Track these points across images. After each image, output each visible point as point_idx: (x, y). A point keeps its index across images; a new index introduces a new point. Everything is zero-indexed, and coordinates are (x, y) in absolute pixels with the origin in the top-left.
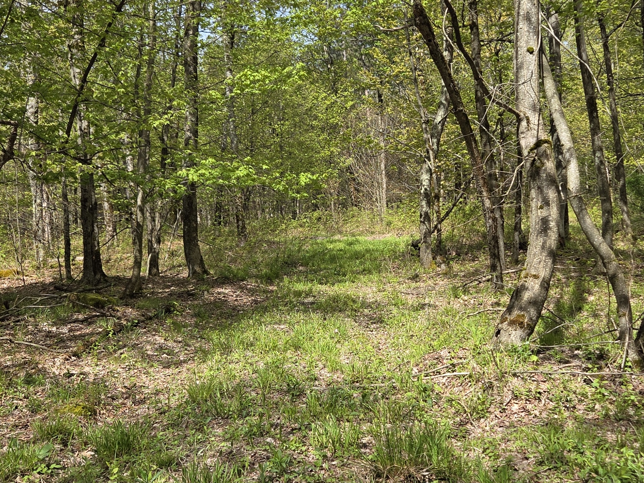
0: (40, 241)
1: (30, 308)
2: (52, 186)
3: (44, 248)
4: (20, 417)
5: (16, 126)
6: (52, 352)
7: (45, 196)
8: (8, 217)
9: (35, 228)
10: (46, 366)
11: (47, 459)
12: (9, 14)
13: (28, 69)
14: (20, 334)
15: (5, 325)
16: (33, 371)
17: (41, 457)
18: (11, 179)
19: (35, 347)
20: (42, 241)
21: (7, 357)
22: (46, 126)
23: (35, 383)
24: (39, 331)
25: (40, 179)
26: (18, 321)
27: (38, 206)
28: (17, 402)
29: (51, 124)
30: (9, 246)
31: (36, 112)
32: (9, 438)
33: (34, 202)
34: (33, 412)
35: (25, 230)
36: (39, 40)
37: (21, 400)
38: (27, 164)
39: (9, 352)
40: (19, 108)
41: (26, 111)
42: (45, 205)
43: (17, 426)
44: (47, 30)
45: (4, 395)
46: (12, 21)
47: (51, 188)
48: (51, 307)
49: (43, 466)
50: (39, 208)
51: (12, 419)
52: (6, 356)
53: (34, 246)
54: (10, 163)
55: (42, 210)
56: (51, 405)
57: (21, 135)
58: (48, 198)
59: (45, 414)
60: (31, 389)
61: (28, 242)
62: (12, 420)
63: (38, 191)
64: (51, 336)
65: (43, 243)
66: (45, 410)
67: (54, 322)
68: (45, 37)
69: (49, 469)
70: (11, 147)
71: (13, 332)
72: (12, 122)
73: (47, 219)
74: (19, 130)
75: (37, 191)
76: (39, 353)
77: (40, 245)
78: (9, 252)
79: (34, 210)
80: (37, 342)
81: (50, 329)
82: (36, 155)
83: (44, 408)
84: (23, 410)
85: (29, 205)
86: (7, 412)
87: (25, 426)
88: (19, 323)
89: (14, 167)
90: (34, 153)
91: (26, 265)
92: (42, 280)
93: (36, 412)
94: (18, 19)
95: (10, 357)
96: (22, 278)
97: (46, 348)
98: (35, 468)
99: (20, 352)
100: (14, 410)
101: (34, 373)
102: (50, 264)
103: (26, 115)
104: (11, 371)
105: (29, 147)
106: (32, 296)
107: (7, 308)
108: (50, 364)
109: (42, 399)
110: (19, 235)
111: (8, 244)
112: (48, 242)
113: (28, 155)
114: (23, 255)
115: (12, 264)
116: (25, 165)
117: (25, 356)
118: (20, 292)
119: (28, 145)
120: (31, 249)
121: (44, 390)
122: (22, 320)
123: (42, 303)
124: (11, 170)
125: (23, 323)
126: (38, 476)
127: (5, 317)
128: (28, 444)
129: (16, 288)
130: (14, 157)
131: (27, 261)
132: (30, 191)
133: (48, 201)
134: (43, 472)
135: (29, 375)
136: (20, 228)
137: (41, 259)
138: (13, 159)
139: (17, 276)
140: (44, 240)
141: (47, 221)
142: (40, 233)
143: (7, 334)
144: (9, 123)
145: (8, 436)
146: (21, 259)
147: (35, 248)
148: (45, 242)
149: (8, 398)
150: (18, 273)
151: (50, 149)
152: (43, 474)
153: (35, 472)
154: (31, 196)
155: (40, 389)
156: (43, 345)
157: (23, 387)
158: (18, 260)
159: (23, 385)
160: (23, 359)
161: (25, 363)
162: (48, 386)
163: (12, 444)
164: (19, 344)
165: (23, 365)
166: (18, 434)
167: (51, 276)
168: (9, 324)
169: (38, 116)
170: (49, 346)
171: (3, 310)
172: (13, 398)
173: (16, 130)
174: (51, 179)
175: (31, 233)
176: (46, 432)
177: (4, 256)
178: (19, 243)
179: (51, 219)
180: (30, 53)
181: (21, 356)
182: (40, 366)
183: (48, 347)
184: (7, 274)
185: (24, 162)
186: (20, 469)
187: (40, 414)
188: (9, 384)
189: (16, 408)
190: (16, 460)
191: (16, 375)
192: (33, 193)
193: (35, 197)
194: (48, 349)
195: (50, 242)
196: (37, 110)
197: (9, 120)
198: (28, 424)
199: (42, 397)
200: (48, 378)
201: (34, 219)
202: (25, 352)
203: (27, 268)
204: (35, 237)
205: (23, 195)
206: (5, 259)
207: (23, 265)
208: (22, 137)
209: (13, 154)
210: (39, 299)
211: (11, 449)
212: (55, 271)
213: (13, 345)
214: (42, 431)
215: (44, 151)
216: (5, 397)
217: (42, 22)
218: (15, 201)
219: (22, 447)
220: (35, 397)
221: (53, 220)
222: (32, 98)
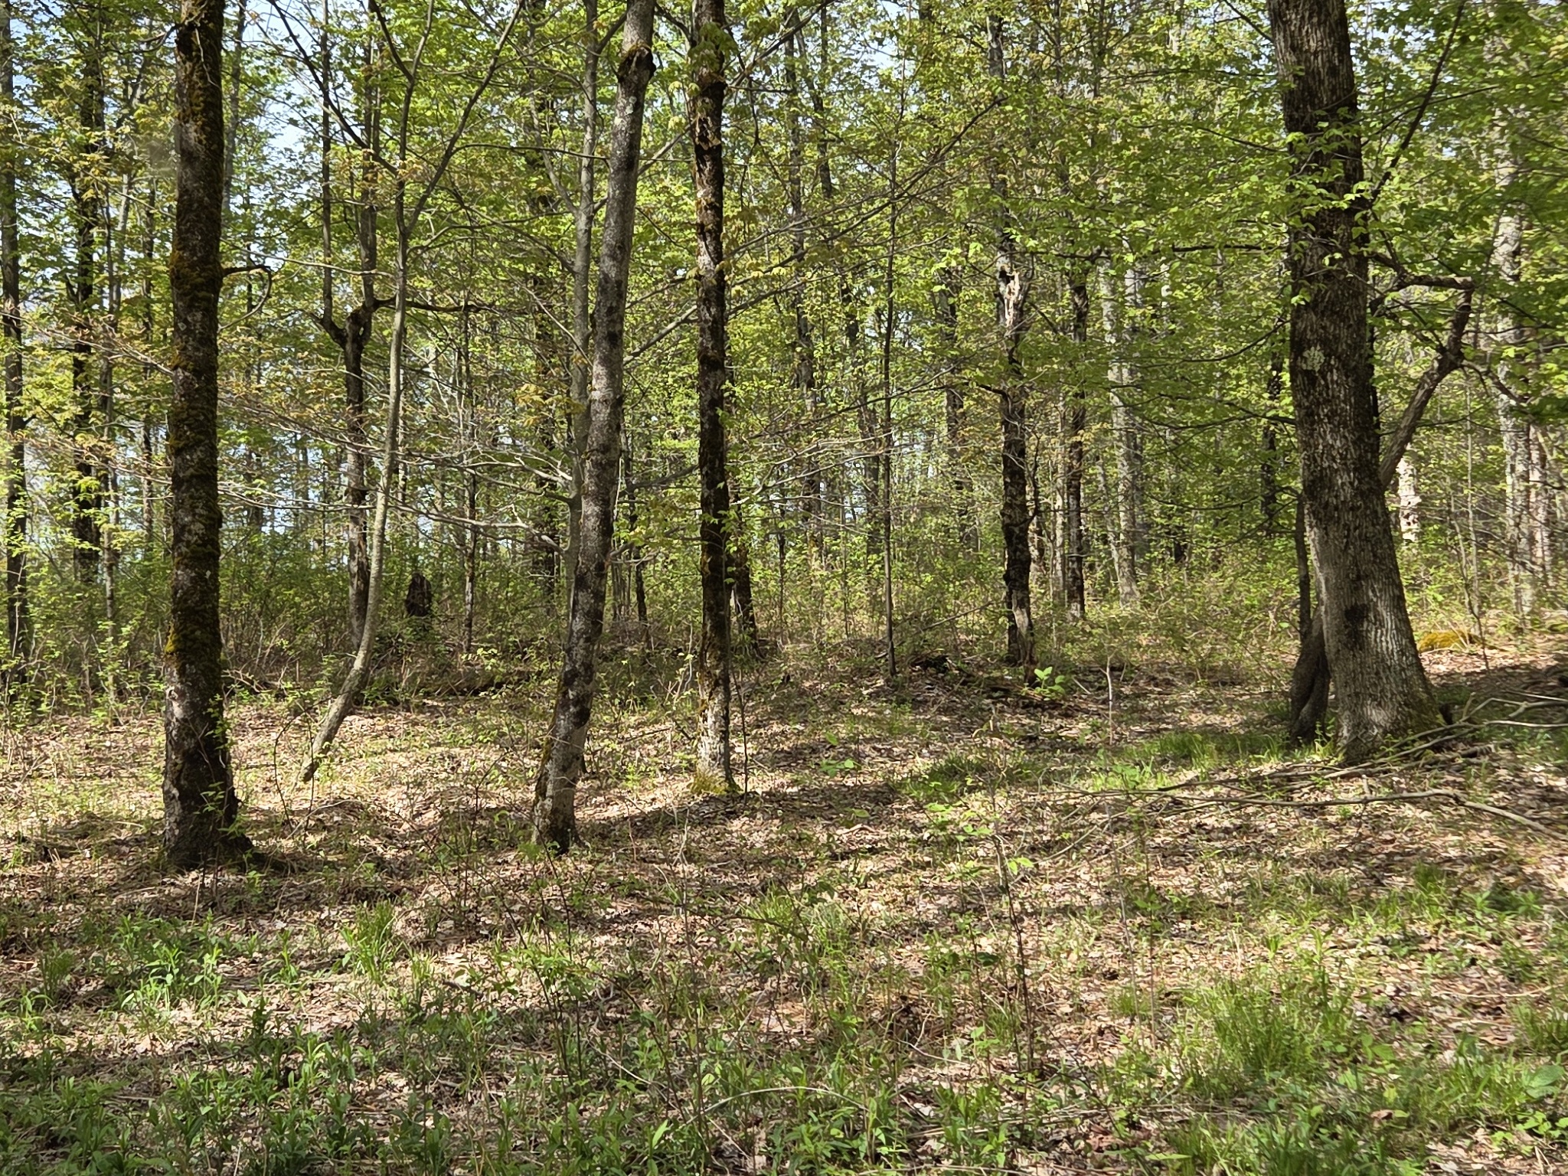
0: (1523, 564)
1: (1501, 727)
2: (1553, 431)
3: (1534, 584)
4: (1482, 987)
5: (1469, 289)
6: (1556, 838)
7: (1535, 455)
8: (1449, 505)
9: (1511, 532)
10: (1541, 872)
11: (1550, 1101)
12: (1457, 23)
13: (1497, 151)
14: (1479, 786)
15: (1444, 762)
16: (1512, 879)
17: (1535, 1094)
18: (1456, 416)
19: (1515, 822)
20: (1529, 565)
21: (1450, 837)
22: (1540, 284)
23: (1515, 909)
24: (1527, 784)
25: (1526, 413)
26: (1474, 755)
27: (1518, 478)
28: (1473, 947)
29: (1553, 278)
30: (1450, 575)
31: (1516, 253)
32: (1456, 1032)
33: (1508, 470)
34: (1512, 980)
35: (1488, 536)
36: (1526, 77)
37: (1483, 945)
38: (1494, 377)
39: (1451, 826)
40: (1477, 246)
41: (1492, 250)
42: (1535, 476)
43: (1475, 1007)
44: (1546, 48)
45: (1444, 927)
46: (1464, 39)
47: (1552, 436)
48: (1553, 729)
49: (1540, 1116)
50: (1522, 486)
51: (1462, 988)
52: (1446, 835)
53: (1510, 576)
54: (1455, 377)
55: (1528, 490)
56: (1555, 971)
57: (1479, 311)
58: (1543, 459)
59: (1543, 990)
60: (1508, 923)
61: (1495, 567)
62: (1463, 991)
63: (1520, 443)
64: (1553, 800)
65: (1532, 571)
66: (1543, 981)
67: (1559, 766)
68: (1541, 67)
69: (1554, 1128)
70: (1456, 341)
71: (1461, 780)
72: (1459, 280)
73: (1540, 510)
74: (1476, 299)
75: (1516, 445)
76: (1526, 838)
77: (1524, 574)
78: (1450, 589)
79: (1509, 490)
80: (1521, 811)
81: (1552, 783)
82: (1517, 356)
83: (1540, 973)
84: (1490, 971)
85: (1497, 477)
86: (1452, 969)
87: (1495, 1011)
88: (1474, 760)
89: (1461, 387)
90: (1511, 352)
91: (1490, 622)
92: (1527, 659)
93: (1521, 982)
94: (1476, 32)
95: (1456, 838)
96: (1480, 653)
97: (1542, 827)
98: (1520, 1117)
99: (1480, 830)
100: (1468, 966)
101: (1515, 886)
102: (1548, 624)
103: (1493, 262)
104: (1460, 870)
105: (1498, 338)
106: (1505, 697)
107: (1449, 720)
108: (1552, 867)
109: (1534, 951)
110: (1473, 549)
111: (1448, 570)
112: (1543, 566)
113: (1497, 358)
114: (1483, 599)
115: (1458, 617)
116: (1489, 382)
117: (1491, 839)
118: (1476, 685)
119: (1495, 333)
120: (1502, 584)
121: (1538, 930)
122: (1482, 753)
123: (1530, 715)
124: (1455, 396)
125: (1485, 760)
126: (1528, 1138)
127: (1442, 743)
128: (1502, 1056)
129: (1468, 674)
130: (1465, 362)
131: (1492, 613)
132: (1500, 442)
133: (1543, 467)
134: (1541, 1131)
135: (1501, 889)
136: (1476, 532)
137: (1526, 609)
138: (1462, 367)
139: (1469, 648)
140: (1534, 563)
141: (1541, 515)
142: (1523, 544)
143: (1447, 783)
144: (1452, 284)
145: (1454, 1025)
146: (1480, 607)
147: (1512, 581)
148: (1536, 568)
149: (1453, 935)
150: (1472, 640)
151: (1550, 339)
152: (1540, 1136)
153: (1519, 1126)
154: (1504, 455)
155: (1530, 925)
156: (1534, 820)
157: (1489, 916)
158: (1471, 608)
159: (1487, 910)
160: (1486, 846)
161: (1492, 857)
162: (1549, 922)
163: (1465, 1048)
164: (1476, 809)
165: (1486, 862)
166: (1480, 1026)
167: (1549, 653)
168: (1453, 760)
169: (1519, 263)
170: (1550, 823)
171: (1439, 725)
172: (1464, 937)
173: (1468, 300)
174: (1551, 415)
175: (1503, 546)
176: (1546, 1035)
177: (1440, 598)
178: (1473, 568)
179: (1550, 513)
180: (1505, 111)
181: (1484, 839)
182: (1528, 870)
183: (1547, 825)
184: (1446, 640)
185: (1487, 373)
186: (1483, 1111)
187: (1531, 988)
188: (1455, 902)
189: (1473, 962)
190: (1474, 1089)
191: (1472, 883)
192: (1507, 447)
193: (1513, 458)
194: (1547, 831)
195: (1548, 568)
196: (1519, 248)
197: (1453, 276)
198: (1502, 1006)
199: (1534, 947)
200: (1547, 902)
201: (1509, 511)
202: (1491, 830)
203: (1492, 629)
204: (1511, 555)
205: (1484, 455)
206: (1441, 604)
207: (1483, 621)
208: (1483, 315)
209: (1461, 356)
210: (1524, 705)
211: (1461, 1060)
212: (1561, 641)
213: (1463, 812)
214: (1535, 1029)
215: (1534, 345)
216: (1446, 931)
217: (1534, 31)
218: (1464, 468)
219: (1488, 1061)
220: (1517, 944)
221: (1555, 514)
222: (1508, 219)
